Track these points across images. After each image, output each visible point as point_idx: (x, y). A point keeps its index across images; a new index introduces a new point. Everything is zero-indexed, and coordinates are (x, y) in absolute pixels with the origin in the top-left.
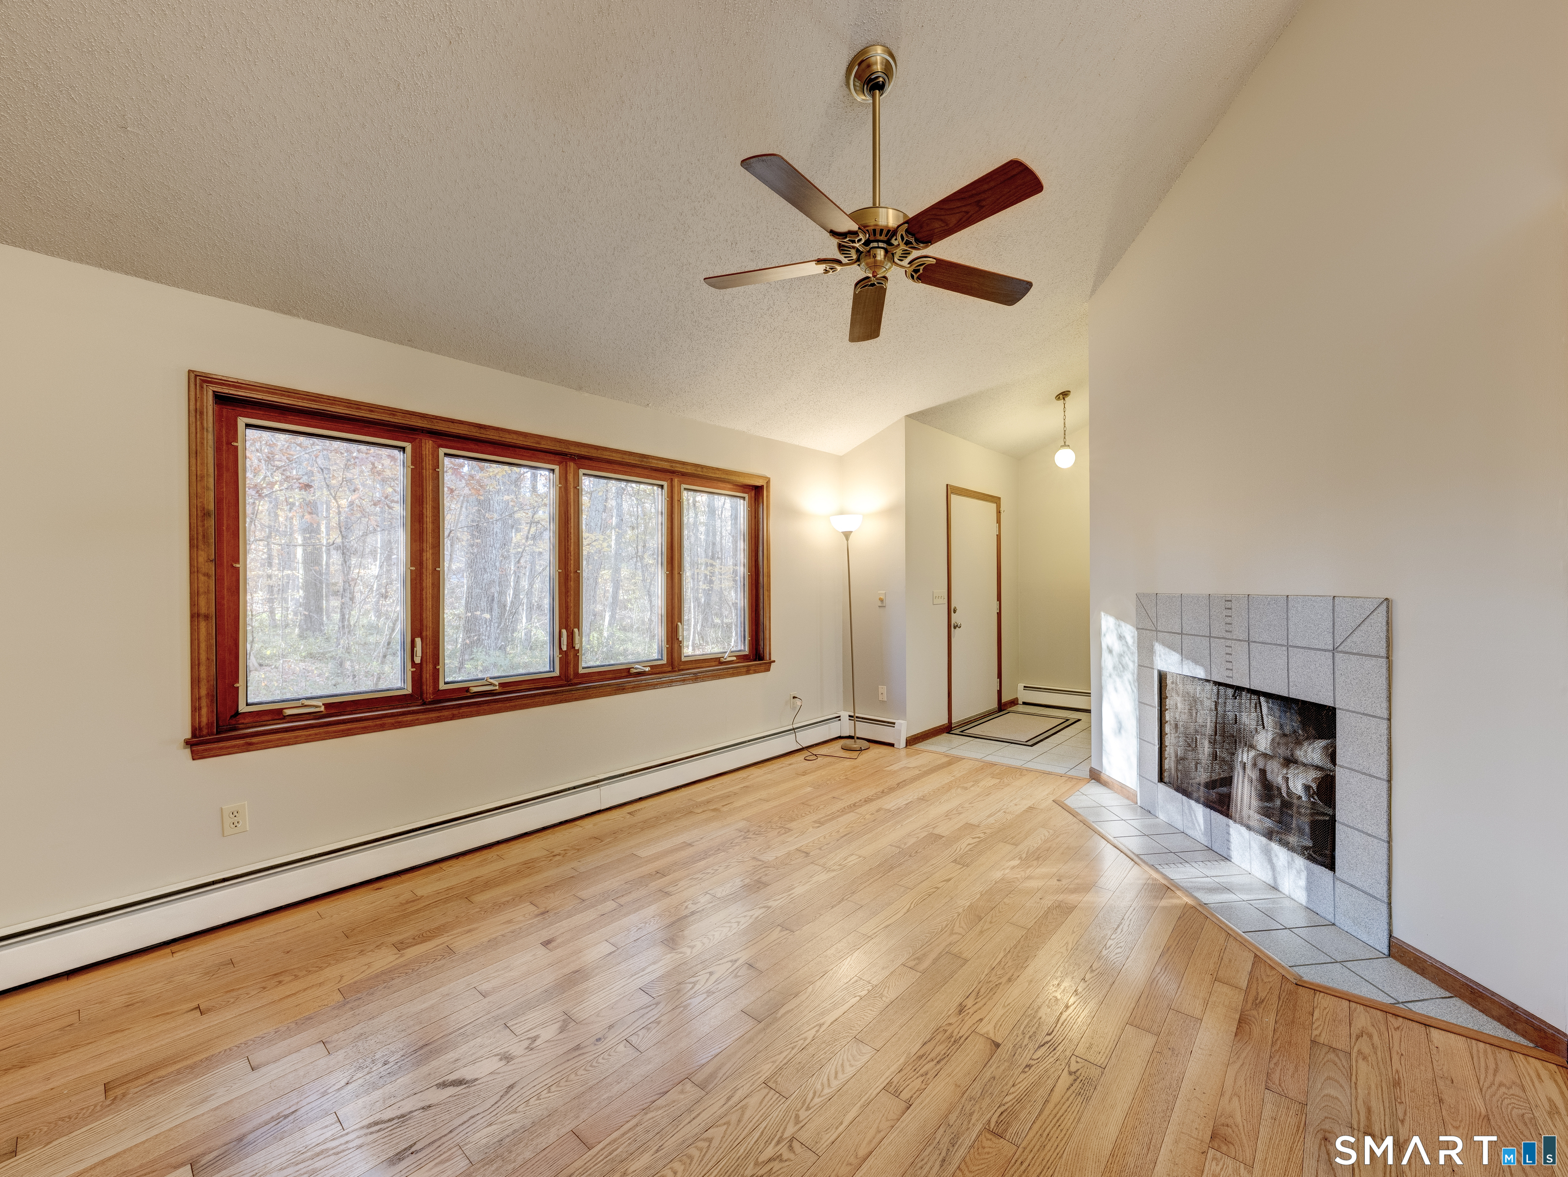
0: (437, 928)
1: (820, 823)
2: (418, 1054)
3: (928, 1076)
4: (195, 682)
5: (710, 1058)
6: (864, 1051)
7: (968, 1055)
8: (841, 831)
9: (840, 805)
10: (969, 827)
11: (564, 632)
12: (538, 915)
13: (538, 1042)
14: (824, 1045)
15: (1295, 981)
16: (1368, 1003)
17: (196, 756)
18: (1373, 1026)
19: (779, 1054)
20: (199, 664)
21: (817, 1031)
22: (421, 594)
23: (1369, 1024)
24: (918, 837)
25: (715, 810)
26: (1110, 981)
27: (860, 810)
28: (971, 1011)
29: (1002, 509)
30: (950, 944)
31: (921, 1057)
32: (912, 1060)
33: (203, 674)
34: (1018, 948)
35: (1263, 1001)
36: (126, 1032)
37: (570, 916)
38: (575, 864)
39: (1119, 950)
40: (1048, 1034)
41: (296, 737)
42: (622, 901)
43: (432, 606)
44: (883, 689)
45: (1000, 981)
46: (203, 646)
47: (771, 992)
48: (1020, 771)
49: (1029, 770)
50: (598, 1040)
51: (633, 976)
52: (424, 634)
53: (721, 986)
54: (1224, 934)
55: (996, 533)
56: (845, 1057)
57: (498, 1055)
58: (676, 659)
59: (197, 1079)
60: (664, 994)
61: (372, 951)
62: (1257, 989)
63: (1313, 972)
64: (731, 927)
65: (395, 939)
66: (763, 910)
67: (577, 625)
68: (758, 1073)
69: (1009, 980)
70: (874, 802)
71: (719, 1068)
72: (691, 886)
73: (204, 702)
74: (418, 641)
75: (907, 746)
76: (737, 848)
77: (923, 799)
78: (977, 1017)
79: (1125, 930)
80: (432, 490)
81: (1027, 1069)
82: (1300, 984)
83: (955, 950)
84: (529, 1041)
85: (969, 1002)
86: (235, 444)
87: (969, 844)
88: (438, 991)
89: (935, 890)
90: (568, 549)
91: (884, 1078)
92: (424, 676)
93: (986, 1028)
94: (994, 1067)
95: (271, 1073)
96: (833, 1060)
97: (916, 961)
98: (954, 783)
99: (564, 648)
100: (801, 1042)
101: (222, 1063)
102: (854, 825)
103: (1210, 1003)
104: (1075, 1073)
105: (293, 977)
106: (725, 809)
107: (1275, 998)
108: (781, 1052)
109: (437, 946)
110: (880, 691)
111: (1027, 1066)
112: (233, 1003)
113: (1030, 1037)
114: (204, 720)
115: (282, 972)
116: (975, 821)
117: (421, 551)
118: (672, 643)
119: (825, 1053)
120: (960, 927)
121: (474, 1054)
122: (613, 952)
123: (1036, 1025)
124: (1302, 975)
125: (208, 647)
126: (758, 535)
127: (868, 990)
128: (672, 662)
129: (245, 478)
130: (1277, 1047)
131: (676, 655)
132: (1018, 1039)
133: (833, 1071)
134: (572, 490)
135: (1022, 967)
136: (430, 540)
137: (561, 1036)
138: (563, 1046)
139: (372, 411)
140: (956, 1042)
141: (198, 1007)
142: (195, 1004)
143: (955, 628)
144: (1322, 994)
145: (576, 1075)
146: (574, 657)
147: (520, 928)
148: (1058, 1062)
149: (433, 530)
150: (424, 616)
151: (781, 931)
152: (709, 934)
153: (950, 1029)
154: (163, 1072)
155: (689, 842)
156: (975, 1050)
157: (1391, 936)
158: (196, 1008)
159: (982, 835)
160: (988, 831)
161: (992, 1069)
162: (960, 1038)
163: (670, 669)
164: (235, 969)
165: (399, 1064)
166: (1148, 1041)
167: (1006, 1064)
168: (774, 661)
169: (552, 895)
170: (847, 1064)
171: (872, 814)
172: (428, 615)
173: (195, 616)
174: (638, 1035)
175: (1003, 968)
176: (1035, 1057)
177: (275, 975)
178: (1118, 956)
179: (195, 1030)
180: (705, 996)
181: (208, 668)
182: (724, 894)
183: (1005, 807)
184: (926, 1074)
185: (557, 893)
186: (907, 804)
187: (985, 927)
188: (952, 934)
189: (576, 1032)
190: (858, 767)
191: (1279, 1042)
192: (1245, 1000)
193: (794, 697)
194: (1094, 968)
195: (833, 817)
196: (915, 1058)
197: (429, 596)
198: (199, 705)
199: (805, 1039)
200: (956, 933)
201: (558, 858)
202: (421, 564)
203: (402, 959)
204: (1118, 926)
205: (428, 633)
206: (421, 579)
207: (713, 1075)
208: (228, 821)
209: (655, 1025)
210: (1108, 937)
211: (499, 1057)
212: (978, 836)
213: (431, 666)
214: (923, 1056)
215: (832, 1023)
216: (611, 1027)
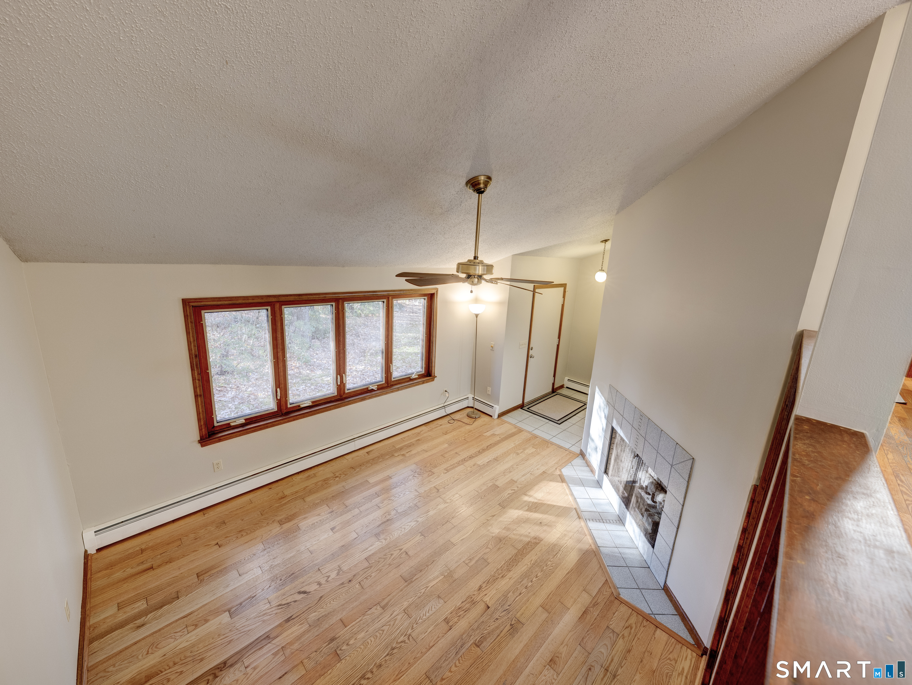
0: (293, 515)
1: (447, 470)
2: (291, 577)
3: (460, 617)
4: (199, 420)
5: (386, 596)
6: (440, 602)
7: (477, 610)
8: (455, 477)
9: (459, 458)
10: (512, 482)
11: (339, 376)
12: (329, 513)
13: (330, 579)
14: (427, 597)
15: (615, 596)
16: (639, 613)
17: (202, 446)
18: (635, 624)
19: (411, 598)
20: (200, 413)
21: (426, 590)
22: (278, 370)
23: (634, 622)
24: (487, 486)
25: (403, 455)
26: (542, 584)
27: (467, 464)
28: (483, 590)
29: (567, 290)
30: (485, 554)
31: (459, 608)
32: (457, 609)
33: (202, 417)
34: (511, 560)
35: (598, 604)
36: (198, 552)
37: (341, 515)
38: (344, 484)
39: (551, 568)
40: (509, 606)
41: (236, 435)
42: (362, 509)
43: (283, 374)
44: (489, 389)
45: (498, 577)
46: (200, 407)
47: (412, 568)
48: (546, 443)
49: (552, 444)
50: (350, 581)
51: (363, 552)
52: (281, 386)
53: (394, 562)
54: (599, 566)
55: (561, 303)
56: (433, 604)
57: (316, 582)
58: (389, 380)
59: (223, 576)
60: (374, 563)
61: (271, 524)
62: (598, 597)
63: (626, 592)
64: (401, 530)
65: (279, 518)
66: (416, 522)
67: (344, 372)
68: (402, 605)
69: (502, 577)
70: (474, 459)
71: (390, 601)
72: (389, 504)
73: (203, 427)
74: (278, 389)
75: (498, 417)
76: (409, 482)
77: (496, 459)
78: (485, 593)
79: (558, 557)
80: (280, 325)
81: (496, 620)
82: (617, 598)
83: (486, 557)
84: (326, 578)
85: (484, 585)
86: (202, 322)
87: (509, 494)
88: (295, 548)
89: (486, 521)
90: (340, 340)
91: (445, 615)
92: (282, 403)
93: (487, 599)
94: (484, 617)
95: (246, 578)
96: (429, 604)
97: (469, 561)
98: (513, 449)
99: (339, 384)
100: (419, 594)
101: (230, 571)
102: (462, 474)
103: (576, 601)
104: (513, 625)
105: (246, 533)
106: (407, 455)
107: (604, 603)
108: (412, 597)
109: (294, 524)
110: (488, 389)
111: (496, 619)
112: (228, 543)
113: (502, 606)
114: (204, 433)
115: (242, 530)
116: (515, 479)
117: (277, 352)
118: (387, 374)
119: (427, 600)
120: (491, 545)
121: (309, 580)
122: (357, 537)
123: (506, 601)
124: (621, 594)
125: (202, 407)
126: (431, 317)
127: (448, 573)
128: (387, 382)
129: (207, 336)
130: (592, 627)
131: (389, 379)
132: (497, 606)
133: (428, 609)
134: (341, 313)
135: (509, 571)
136: (281, 347)
137: (337, 577)
138: (338, 582)
139: (253, 299)
140: (474, 603)
141: (217, 544)
142: (216, 542)
143: (531, 357)
144: (624, 604)
145: (342, 596)
146: (343, 386)
147: (323, 519)
148: (508, 619)
149: (282, 343)
150: (280, 379)
151: (421, 536)
152: (393, 533)
153: (473, 597)
154: (213, 572)
155: (390, 476)
156: (481, 607)
157: (665, 583)
158: (216, 544)
159: (516, 488)
160: (519, 486)
161: (484, 618)
162: (476, 602)
163: (386, 385)
164: (226, 526)
165: (285, 581)
166: (545, 615)
167: (489, 617)
168: (436, 377)
169: (334, 501)
170: (433, 607)
171: (471, 467)
172: (282, 378)
173: (196, 396)
174: (363, 581)
175: (502, 570)
176: (500, 615)
177: (240, 531)
178: (550, 571)
179: (219, 554)
180: (388, 566)
181: (203, 414)
182: (401, 510)
183: (532, 470)
184: (460, 616)
185: (337, 500)
186: (488, 462)
187: (501, 546)
188: (487, 548)
189: (342, 576)
190: (471, 431)
191: (594, 624)
192: (591, 602)
193: (446, 391)
194: (538, 576)
195: (453, 467)
196: (458, 608)
197: (282, 370)
198: (201, 428)
199: (421, 593)
200: (489, 548)
201: (337, 479)
202: (278, 358)
203: (282, 530)
204: (556, 554)
205: (282, 386)
206: (278, 364)
207: (387, 604)
208: (215, 467)
209: (369, 577)
210: (549, 560)
211: (317, 583)
212: (514, 489)
213: (284, 399)
214: (461, 608)
215: (432, 587)
216: (354, 576)
